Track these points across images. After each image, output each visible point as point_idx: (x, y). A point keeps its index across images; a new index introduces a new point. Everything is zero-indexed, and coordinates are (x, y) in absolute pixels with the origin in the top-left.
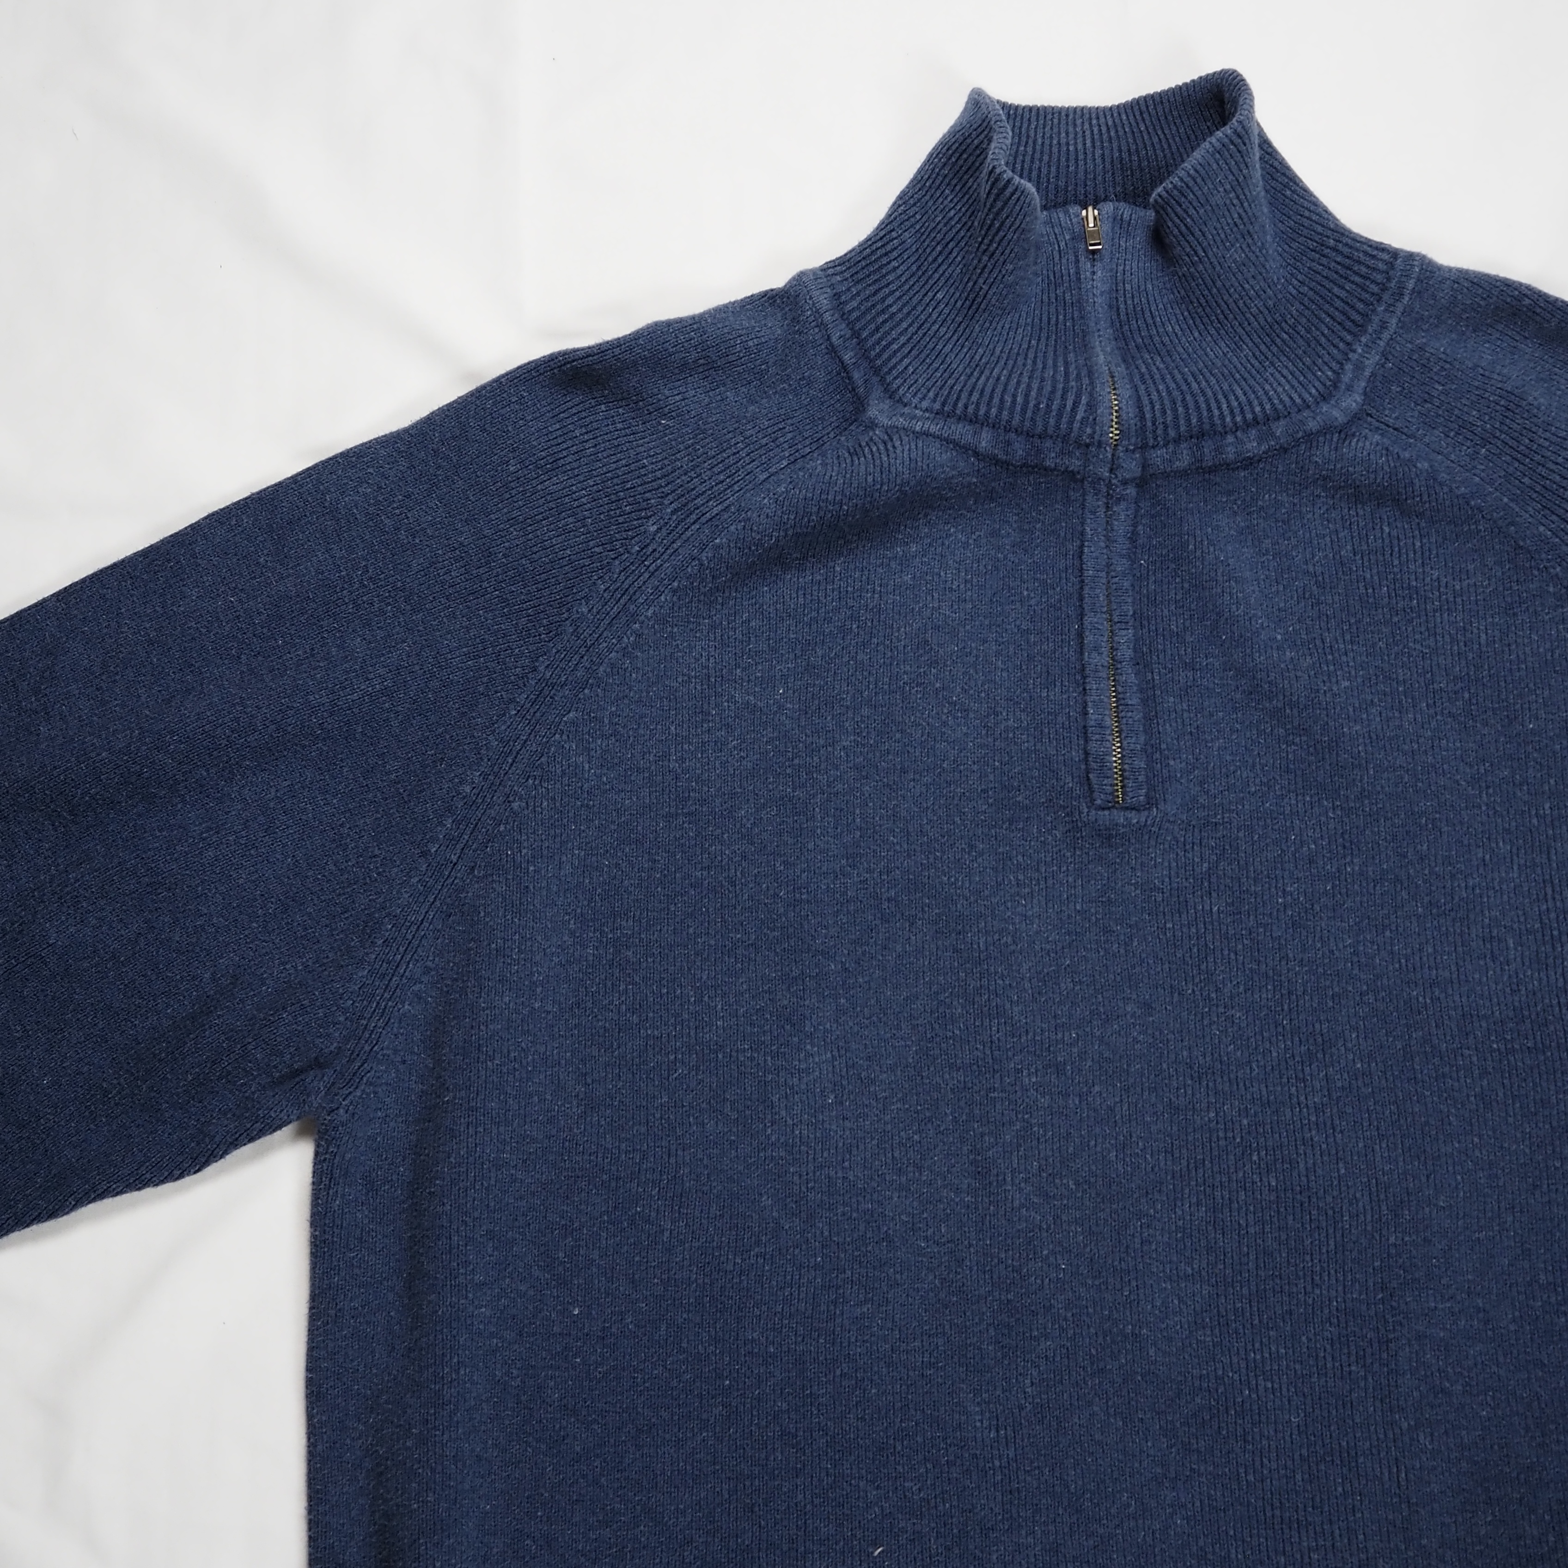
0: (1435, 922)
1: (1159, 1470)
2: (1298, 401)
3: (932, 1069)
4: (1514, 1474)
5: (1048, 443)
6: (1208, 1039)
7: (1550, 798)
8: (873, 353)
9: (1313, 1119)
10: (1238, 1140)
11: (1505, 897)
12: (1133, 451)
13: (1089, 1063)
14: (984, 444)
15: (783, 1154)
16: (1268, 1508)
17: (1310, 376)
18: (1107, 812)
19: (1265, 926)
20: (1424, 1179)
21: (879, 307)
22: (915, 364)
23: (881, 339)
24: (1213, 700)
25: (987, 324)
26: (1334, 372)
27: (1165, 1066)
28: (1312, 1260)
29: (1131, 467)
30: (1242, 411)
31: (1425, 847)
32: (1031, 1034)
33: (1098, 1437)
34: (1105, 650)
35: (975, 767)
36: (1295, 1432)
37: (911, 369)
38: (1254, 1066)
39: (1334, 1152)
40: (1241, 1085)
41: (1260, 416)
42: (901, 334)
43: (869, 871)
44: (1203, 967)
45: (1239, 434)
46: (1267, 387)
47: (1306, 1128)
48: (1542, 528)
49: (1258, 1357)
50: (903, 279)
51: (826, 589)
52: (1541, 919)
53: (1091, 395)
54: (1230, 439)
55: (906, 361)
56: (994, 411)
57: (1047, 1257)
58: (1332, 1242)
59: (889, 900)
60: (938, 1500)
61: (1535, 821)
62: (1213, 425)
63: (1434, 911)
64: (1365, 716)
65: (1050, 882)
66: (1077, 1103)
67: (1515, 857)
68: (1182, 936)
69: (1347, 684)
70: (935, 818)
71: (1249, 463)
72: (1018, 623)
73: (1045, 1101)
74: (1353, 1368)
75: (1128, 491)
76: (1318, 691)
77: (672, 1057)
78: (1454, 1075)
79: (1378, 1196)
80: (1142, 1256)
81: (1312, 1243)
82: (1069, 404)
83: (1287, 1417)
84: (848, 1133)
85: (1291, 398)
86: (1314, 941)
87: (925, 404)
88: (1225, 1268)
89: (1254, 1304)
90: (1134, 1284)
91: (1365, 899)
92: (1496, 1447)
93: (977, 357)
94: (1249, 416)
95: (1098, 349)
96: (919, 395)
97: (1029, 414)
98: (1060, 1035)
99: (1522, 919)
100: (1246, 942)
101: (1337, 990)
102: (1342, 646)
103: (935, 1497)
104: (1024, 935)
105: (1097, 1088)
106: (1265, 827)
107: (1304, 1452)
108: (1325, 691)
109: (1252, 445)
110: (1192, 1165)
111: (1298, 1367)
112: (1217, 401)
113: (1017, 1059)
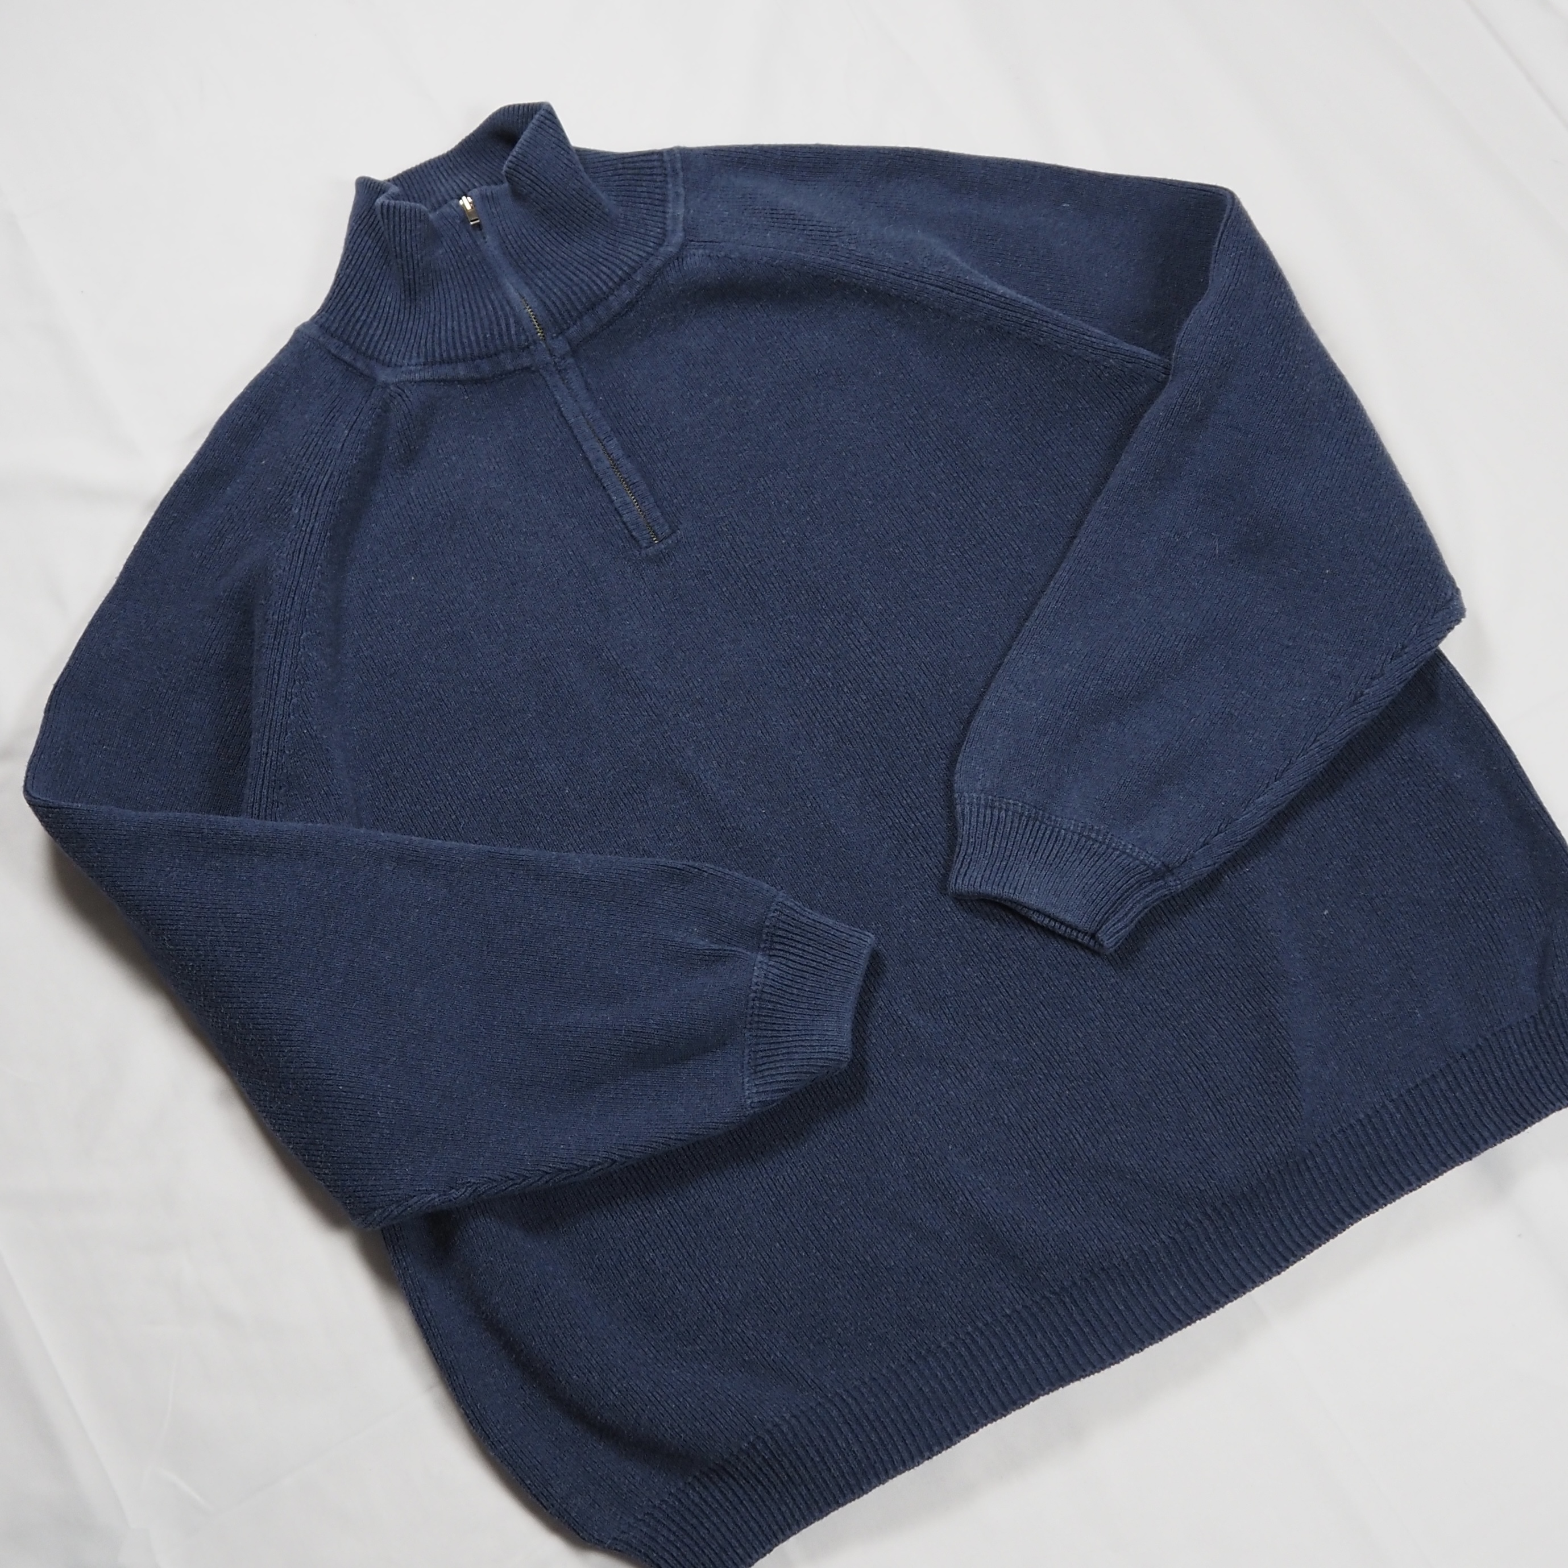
0: (882, 505)
2: (644, 255)
3: (622, 741)
5: (503, 357)
8: (363, 348)
9: (869, 650)
10: (831, 686)
11: (916, 471)
12: (557, 337)
13: (717, 690)
14: (462, 373)
15: (554, 838)
17: (646, 237)
18: (650, 549)
19: (782, 560)
21: (354, 320)
22: (394, 341)
23: (364, 339)
24: (685, 451)
25: (427, 299)
26: (661, 228)
29: (561, 346)
30: (611, 279)
31: (853, 468)
32: (673, 693)
33: (838, 898)
34: (605, 459)
35: (558, 562)
37: (393, 345)
38: (818, 640)
39: (890, 661)
40: (816, 654)
41: (624, 276)
42: (376, 330)
43: (523, 651)
44: (757, 601)
45: (616, 293)
46: (621, 257)
49: (909, 801)
50: (360, 297)
52: (944, 472)
53: (515, 315)
54: (611, 298)
55: (387, 343)
56: (460, 351)
57: (751, 812)
58: (917, 713)
61: (911, 422)
62: (597, 296)
63: (878, 499)
64: (778, 414)
65: (638, 604)
67: (910, 447)
68: (736, 590)
69: (758, 401)
70: (548, 601)
71: (631, 305)
72: (543, 468)
75: (568, 362)
76: (743, 415)
77: (454, 817)
82: (503, 326)
84: (589, 805)
85: (639, 255)
86: (816, 553)
87: (413, 361)
89: (891, 772)
90: (811, 797)
91: (834, 514)
93: (432, 319)
94: (616, 280)
95: (508, 284)
96: (407, 358)
97: (482, 344)
98: (691, 685)
101: (844, 572)
102: (745, 380)
104: (638, 640)
105: (729, 701)
106: (753, 506)
108: (747, 413)
109: (626, 295)
110: (811, 715)
111: (936, 793)
112: (594, 281)
113: (671, 709)
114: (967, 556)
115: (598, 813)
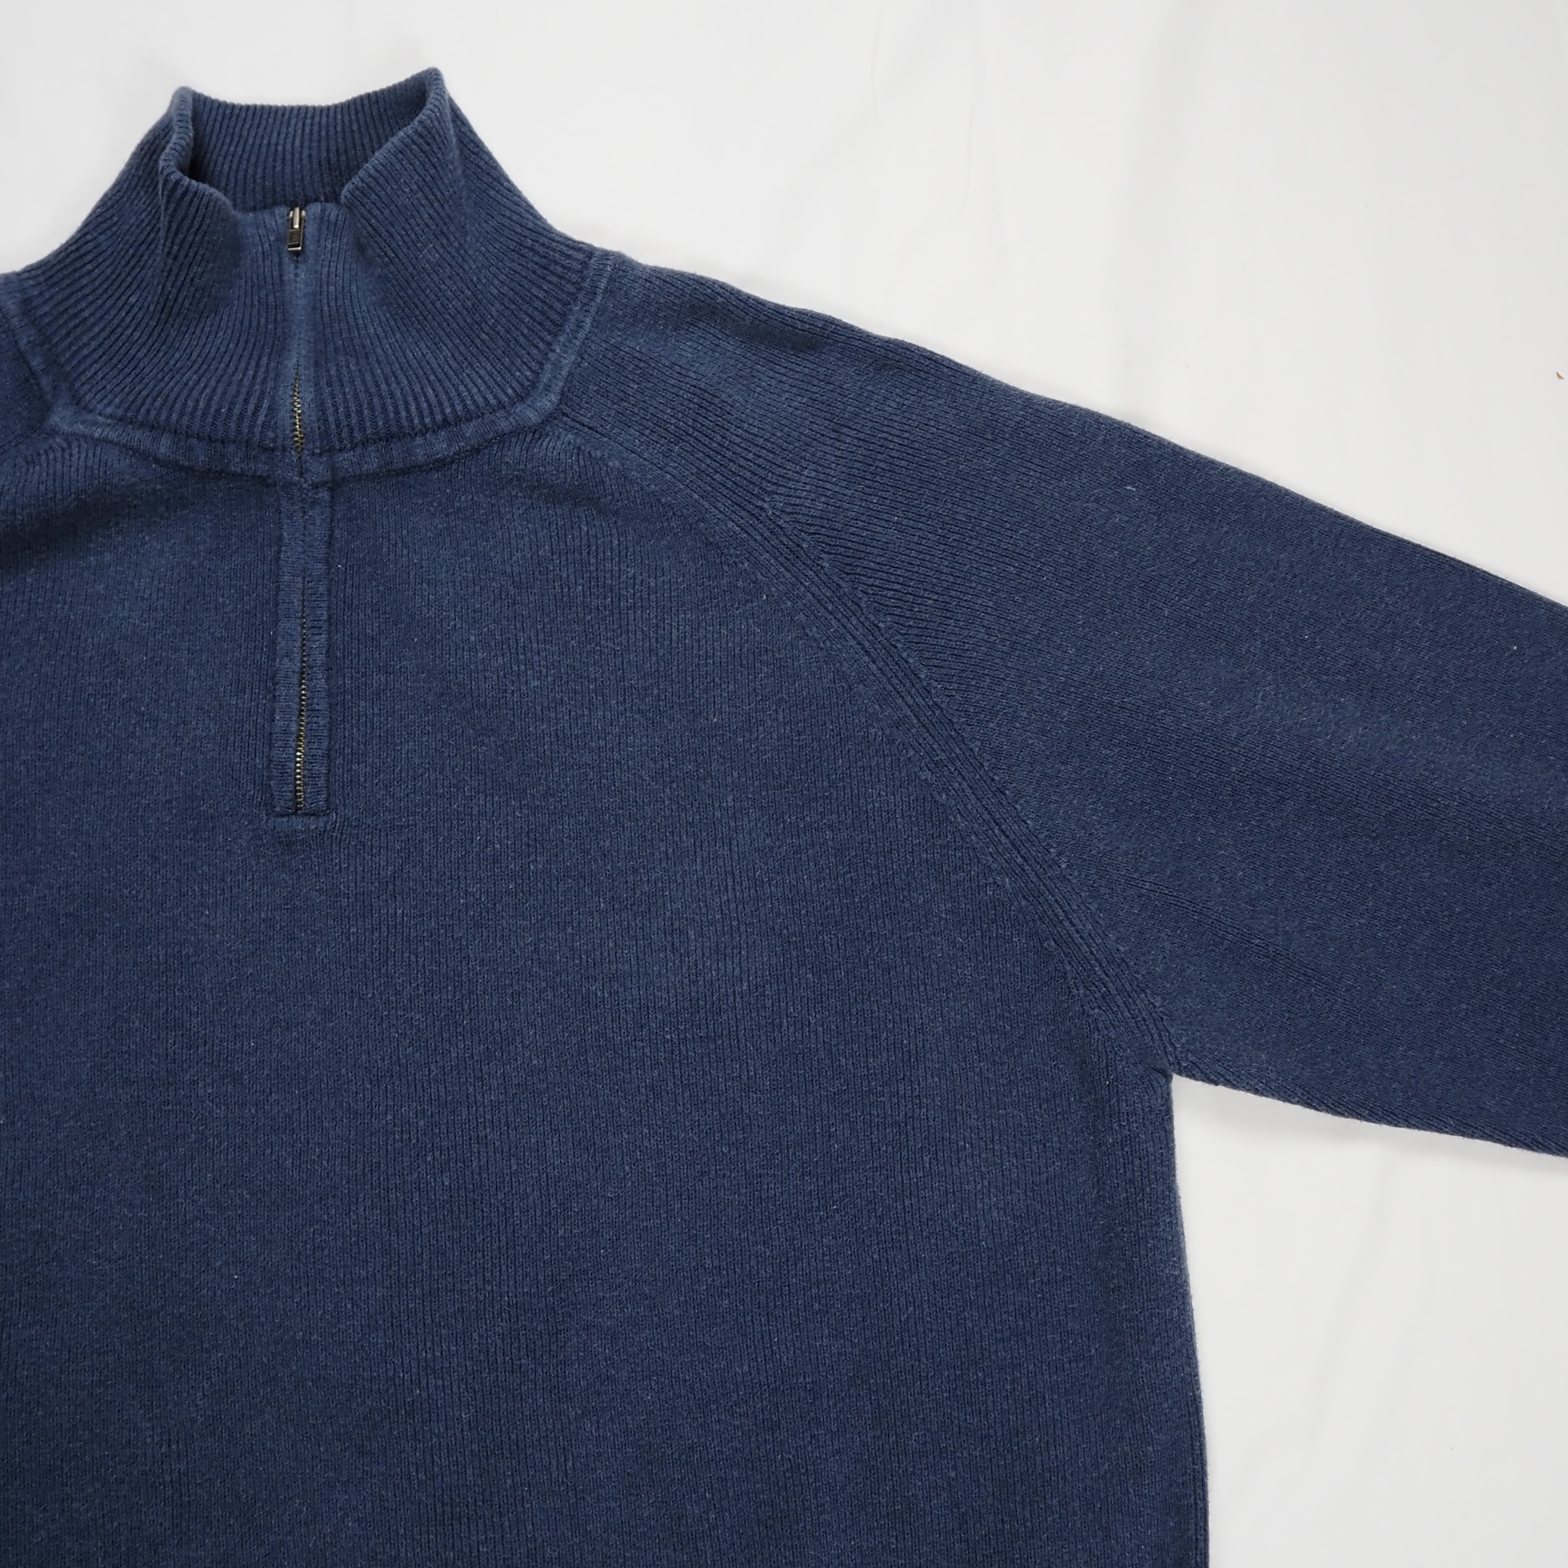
0: (617, 917)
1: (332, 1474)
2: (493, 402)
4: (676, 1456)
5: (231, 448)
6: (386, 1043)
7: (733, 790)
8: (63, 360)
9: (488, 1117)
10: (414, 1141)
11: (687, 890)
12: (320, 455)
13: (266, 1072)
14: (163, 450)
16: (439, 1505)
17: (508, 376)
18: (285, 819)
19: (446, 927)
20: (592, 1172)
21: (71, 311)
22: (106, 370)
23: (71, 344)
24: (405, 703)
25: (184, 329)
26: (533, 372)
27: (344, 1070)
28: (484, 1256)
29: (318, 470)
30: (432, 413)
31: (608, 843)
32: (208, 1046)
33: (269, 1445)
34: (297, 657)
35: (161, 778)
36: (466, 1427)
37: (100, 374)
38: (433, 1067)
40: (419, 1086)
41: (451, 418)
42: (92, 339)
44: (383, 970)
45: (428, 435)
46: (462, 388)
47: (481, 1128)
48: (730, 524)
49: (429, 1356)
50: (97, 283)
51: (16, 601)
52: (722, 910)
53: (273, 397)
54: (419, 440)
55: (96, 366)
56: (174, 416)
57: (220, 1268)
59: (67, 915)
60: (106, 1519)
61: (718, 814)
62: (400, 426)
63: (616, 906)
64: (553, 715)
65: (235, 891)
66: (253, 1112)
67: (698, 850)
68: (365, 940)
69: (536, 683)
70: (119, 831)
71: (441, 464)
72: (212, 630)
73: (220, 1112)
74: (523, 1361)
75: (321, 495)
76: (505, 691)
78: (626, 1067)
79: (548, 1189)
80: (314, 1262)
81: (484, 1240)
82: (251, 407)
83: (457, 1414)
84: (18, 1153)
85: (485, 398)
86: (495, 940)
87: (109, 410)
88: (399, 1270)
90: (305, 1290)
91: (548, 896)
92: (659, 1430)
93: (172, 362)
94: (439, 417)
95: (293, 353)
96: (105, 401)
97: (210, 419)
98: (238, 1046)
99: (704, 911)
100: (427, 944)
101: (516, 988)
102: (535, 645)
103: (104, 1516)
104: (206, 945)
105: (274, 1097)
106: (451, 829)
107: (475, 1446)
108: (513, 692)
109: (441, 446)
112: (406, 403)
113: (192, 1071)
114: (683, 1048)
115: (25, 1171)
